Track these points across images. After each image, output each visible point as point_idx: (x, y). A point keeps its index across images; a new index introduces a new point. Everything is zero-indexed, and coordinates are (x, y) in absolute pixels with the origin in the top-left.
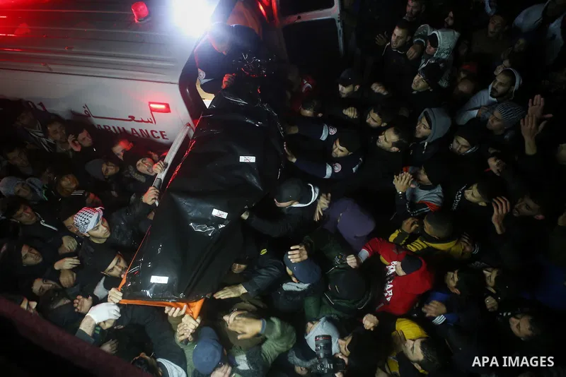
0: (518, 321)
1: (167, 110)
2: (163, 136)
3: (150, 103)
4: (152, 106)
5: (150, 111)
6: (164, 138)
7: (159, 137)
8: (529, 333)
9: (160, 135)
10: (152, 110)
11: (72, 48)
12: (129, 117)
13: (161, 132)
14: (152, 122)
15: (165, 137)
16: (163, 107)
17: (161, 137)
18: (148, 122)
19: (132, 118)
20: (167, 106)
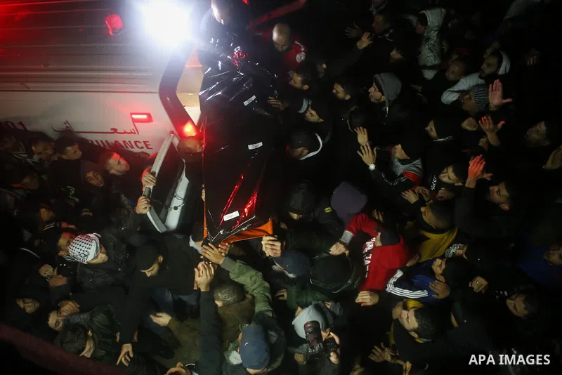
0: (513, 302)
1: (150, 119)
2: (147, 146)
3: (132, 114)
4: (134, 116)
5: (132, 123)
6: (148, 148)
7: (142, 148)
8: (526, 312)
9: (144, 145)
10: (135, 121)
11: (48, 65)
12: (112, 129)
13: (145, 142)
14: (135, 133)
15: (149, 146)
16: (145, 117)
17: (145, 147)
18: (131, 133)
19: (115, 131)
20: (149, 115)
